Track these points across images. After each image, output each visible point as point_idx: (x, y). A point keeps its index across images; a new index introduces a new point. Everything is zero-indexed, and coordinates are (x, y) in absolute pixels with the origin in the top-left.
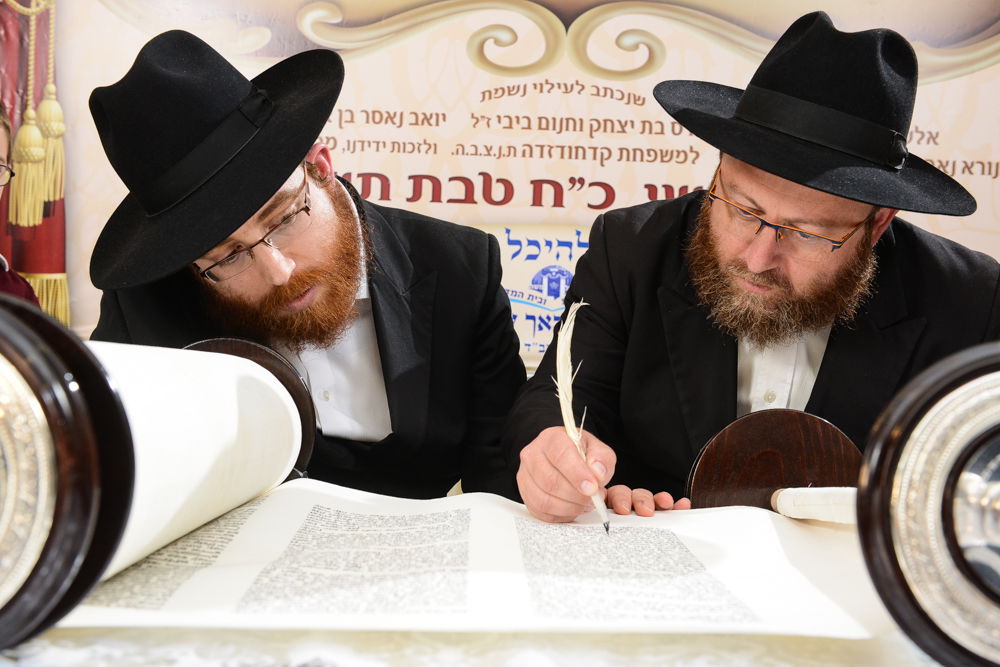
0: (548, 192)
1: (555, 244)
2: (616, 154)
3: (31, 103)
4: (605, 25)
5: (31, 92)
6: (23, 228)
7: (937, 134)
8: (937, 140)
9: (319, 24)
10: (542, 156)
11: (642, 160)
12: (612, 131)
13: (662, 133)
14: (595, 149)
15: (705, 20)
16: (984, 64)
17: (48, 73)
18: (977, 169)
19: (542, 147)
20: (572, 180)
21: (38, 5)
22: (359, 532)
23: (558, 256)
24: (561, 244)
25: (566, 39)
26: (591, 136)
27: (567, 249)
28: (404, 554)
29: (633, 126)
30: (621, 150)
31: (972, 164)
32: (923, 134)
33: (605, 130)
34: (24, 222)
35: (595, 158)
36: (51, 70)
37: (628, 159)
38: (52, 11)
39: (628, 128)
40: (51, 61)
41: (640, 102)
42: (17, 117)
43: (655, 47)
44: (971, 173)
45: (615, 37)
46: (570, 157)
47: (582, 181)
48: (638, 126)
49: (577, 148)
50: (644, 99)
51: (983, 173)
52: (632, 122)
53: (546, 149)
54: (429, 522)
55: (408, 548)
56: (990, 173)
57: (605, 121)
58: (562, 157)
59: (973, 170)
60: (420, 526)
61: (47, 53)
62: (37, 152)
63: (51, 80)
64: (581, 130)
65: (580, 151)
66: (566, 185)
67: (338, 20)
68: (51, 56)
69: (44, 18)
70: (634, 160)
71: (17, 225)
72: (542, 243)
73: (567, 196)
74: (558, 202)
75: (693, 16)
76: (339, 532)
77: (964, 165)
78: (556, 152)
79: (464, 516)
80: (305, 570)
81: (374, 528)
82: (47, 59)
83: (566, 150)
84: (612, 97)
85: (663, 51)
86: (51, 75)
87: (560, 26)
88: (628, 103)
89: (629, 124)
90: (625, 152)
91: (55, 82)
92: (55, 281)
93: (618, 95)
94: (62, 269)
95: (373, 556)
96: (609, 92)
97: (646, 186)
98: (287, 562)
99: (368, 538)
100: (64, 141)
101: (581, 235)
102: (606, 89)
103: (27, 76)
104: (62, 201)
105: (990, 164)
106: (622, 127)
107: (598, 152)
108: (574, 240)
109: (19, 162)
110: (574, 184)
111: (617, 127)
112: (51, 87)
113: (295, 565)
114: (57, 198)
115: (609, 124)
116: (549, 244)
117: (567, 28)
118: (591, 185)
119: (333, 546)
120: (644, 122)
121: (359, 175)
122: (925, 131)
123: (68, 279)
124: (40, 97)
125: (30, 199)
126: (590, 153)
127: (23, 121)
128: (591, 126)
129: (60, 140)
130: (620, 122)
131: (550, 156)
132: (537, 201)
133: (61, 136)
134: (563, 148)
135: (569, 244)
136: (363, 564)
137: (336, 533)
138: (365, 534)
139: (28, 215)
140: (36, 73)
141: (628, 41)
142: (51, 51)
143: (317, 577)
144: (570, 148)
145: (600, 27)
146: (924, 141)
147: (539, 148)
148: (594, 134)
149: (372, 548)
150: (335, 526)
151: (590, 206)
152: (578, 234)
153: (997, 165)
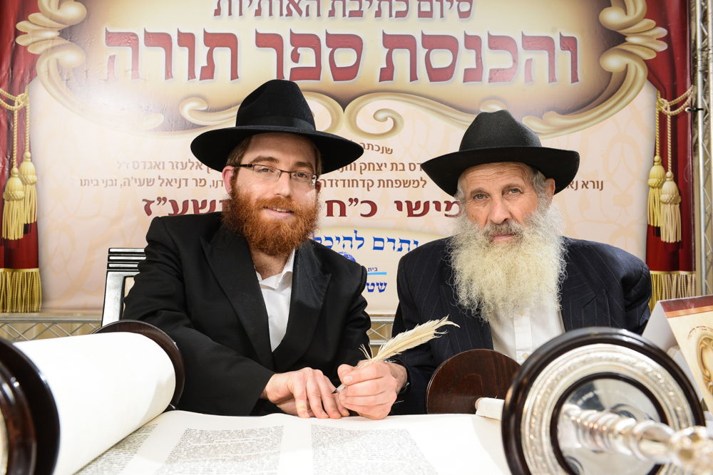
0: (336, 207)
1: (342, 239)
2: (376, 183)
3: (15, 164)
4: (367, 107)
5: (15, 157)
6: (12, 240)
9: (193, 111)
10: (332, 186)
11: (392, 186)
12: (374, 169)
13: (404, 170)
14: (364, 181)
15: (426, 102)
16: (591, 123)
17: (25, 146)
18: (590, 185)
19: (332, 181)
20: (351, 200)
21: (19, 104)
22: (214, 443)
23: (344, 246)
24: (345, 239)
25: (344, 116)
26: (361, 173)
27: (349, 242)
29: (386, 167)
30: (380, 181)
31: (587, 182)
33: (369, 169)
34: (11, 237)
35: (364, 186)
36: (27, 144)
37: (384, 186)
38: (28, 108)
39: (383, 168)
40: (28, 138)
41: (390, 152)
42: (6, 173)
43: (397, 118)
44: (587, 188)
45: (373, 114)
46: (349, 186)
47: (356, 200)
48: (389, 166)
49: (353, 180)
50: (392, 150)
51: (594, 187)
52: (385, 164)
53: (334, 182)
54: (257, 436)
56: (598, 187)
57: (369, 164)
58: (344, 186)
59: (588, 186)
60: (252, 438)
61: (25, 133)
62: (19, 194)
63: (27, 150)
64: (355, 169)
65: (355, 182)
66: (347, 203)
67: (205, 108)
68: (27, 135)
69: (23, 112)
70: (388, 186)
71: (7, 239)
72: (334, 239)
73: (348, 210)
74: (343, 213)
76: (202, 444)
77: (582, 183)
78: (340, 183)
79: (279, 430)
81: (223, 440)
82: (25, 137)
83: (346, 182)
84: (373, 149)
85: (402, 122)
86: (27, 147)
87: (340, 108)
88: (383, 153)
89: (384, 165)
90: (382, 182)
91: (30, 151)
92: (32, 273)
93: (376, 148)
94: (36, 266)
96: (370, 146)
97: (396, 202)
99: (219, 448)
100: (36, 186)
102: (369, 145)
103: (13, 147)
104: (36, 223)
105: (598, 182)
106: (380, 167)
107: (366, 182)
108: (353, 236)
109: (8, 201)
110: (352, 203)
111: (377, 167)
112: (28, 154)
114: (33, 221)
115: (371, 166)
116: (338, 239)
117: (344, 109)
118: (362, 202)
119: (196, 455)
120: (392, 164)
121: (220, 201)
123: (40, 271)
124: (21, 161)
125: (15, 223)
126: (361, 183)
127: (10, 175)
128: (361, 167)
129: (34, 186)
130: (378, 164)
131: (337, 186)
132: (330, 213)
133: (34, 183)
134: (344, 181)
135: (350, 239)
137: (199, 445)
138: (217, 445)
139: (14, 232)
140: (18, 146)
141: (381, 116)
142: (27, 132)
144: (349, 180)
145: (363, 109)
147: (330, 182)
148: (363, 172)
150: (199, 440)
151: (362, 215)
152: (356, 232)
153: (602, 182)
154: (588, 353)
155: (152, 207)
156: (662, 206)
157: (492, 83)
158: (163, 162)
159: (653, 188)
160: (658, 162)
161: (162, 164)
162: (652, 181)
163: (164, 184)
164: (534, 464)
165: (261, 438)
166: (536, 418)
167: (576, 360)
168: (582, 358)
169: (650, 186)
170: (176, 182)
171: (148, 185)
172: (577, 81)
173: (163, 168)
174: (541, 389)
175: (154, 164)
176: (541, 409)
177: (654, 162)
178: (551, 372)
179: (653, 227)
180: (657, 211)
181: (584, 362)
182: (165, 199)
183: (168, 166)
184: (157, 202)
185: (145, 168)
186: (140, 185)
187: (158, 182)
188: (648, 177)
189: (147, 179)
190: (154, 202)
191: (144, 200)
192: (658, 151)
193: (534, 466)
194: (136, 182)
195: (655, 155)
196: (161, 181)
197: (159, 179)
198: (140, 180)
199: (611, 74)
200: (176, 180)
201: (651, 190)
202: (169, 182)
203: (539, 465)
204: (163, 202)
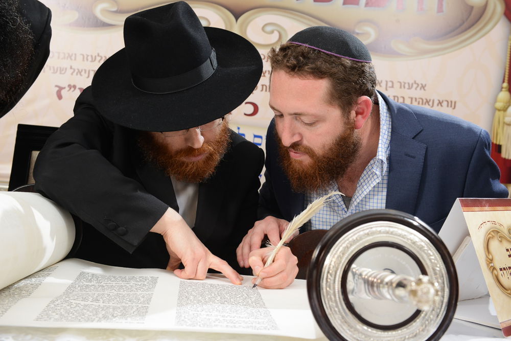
2: (259, 88)
4: (257, 19)
7: (425, 85)
8: (426, 88)
9: (104, 11)
15: (309, 20)
16: (451, 50)
18: (445, 104)
22: (102, 284)
25: (236, 26)
28: (121, 296)
30: (262, 86)
31: (443, 101)
32: (418, 85)
37: (266, 91)
39: (266, 74)
43: (283, 33)
44: (442, 106)
45: (261, 26)
51: (448, 106)
54: (137, 281)
55: (124, 293)
56: (451, 106)
59: (443, 104)
67: (115, 9)
75: (302, 17)
76: (92, 283)
77: (438, 102)
80: (72, 301)
81: (109, 282)
85: (286, 35)
87: (233, 18)
89: (267, 72)
90: (264, 87)
95: (106, 296)
98: (64, 297)
99: (106, 287)
101: (240, 129)
105: (451, 102)
113: (68, 299)
117: (237, 20)
118: (246, 103)
119: (87, 290)
122: (419, 84)
136: (101, 299)
137: (90, 284)
138: (104, 285)
141: (269, 29)
143: (77, 305)
145: (253, 21)
146: (419, 89)
149: (106, 292)
150: (90, 281)
151: (245, 114)
152: (239, 128)
153: (455, 103)
154: (371, 228)
155: (63, 92)
156: (506, 127)
157: (368, 8)
158: (75, 54)
159: (499, 110)
160: (506, 88)
161: (74, 55)
162: (499, 105)
163: (75, 74)
164: (329, 308)
165: (140, 283)
166: (331, 275)
167: (362, 233)
168: (367, 231)
169: (496, 109)
170: (85, 72)
171: (61, 73)
172: (442, 11)
173: (75, 59)
174: (335, 254)
175: (67, 55)
176: (335, 269)
177: (502, 88)
178: (343, 242)
179: (496, 145)
180: (500, 131)
181: (368, 234)
182: (75, 87)
183: (80, 58)
184: (67, 89)
185: (59, 58)
186: (54, 73)
187: (69, 71)
188: (495, 101)
189: (60, 68)
190: (64, 88)
191: (56, 86)
192: (506, 79)
193: (329, 310)
194: (50, 69)
195: (504, 82)
196: (72, 70)
197: (71, 68)
198: (54, 68)
199: (472, 8)
200: (85, 71)
201: (497, 113)
202: (80, 72)
203: (332, 309)
204: (72, 89)
